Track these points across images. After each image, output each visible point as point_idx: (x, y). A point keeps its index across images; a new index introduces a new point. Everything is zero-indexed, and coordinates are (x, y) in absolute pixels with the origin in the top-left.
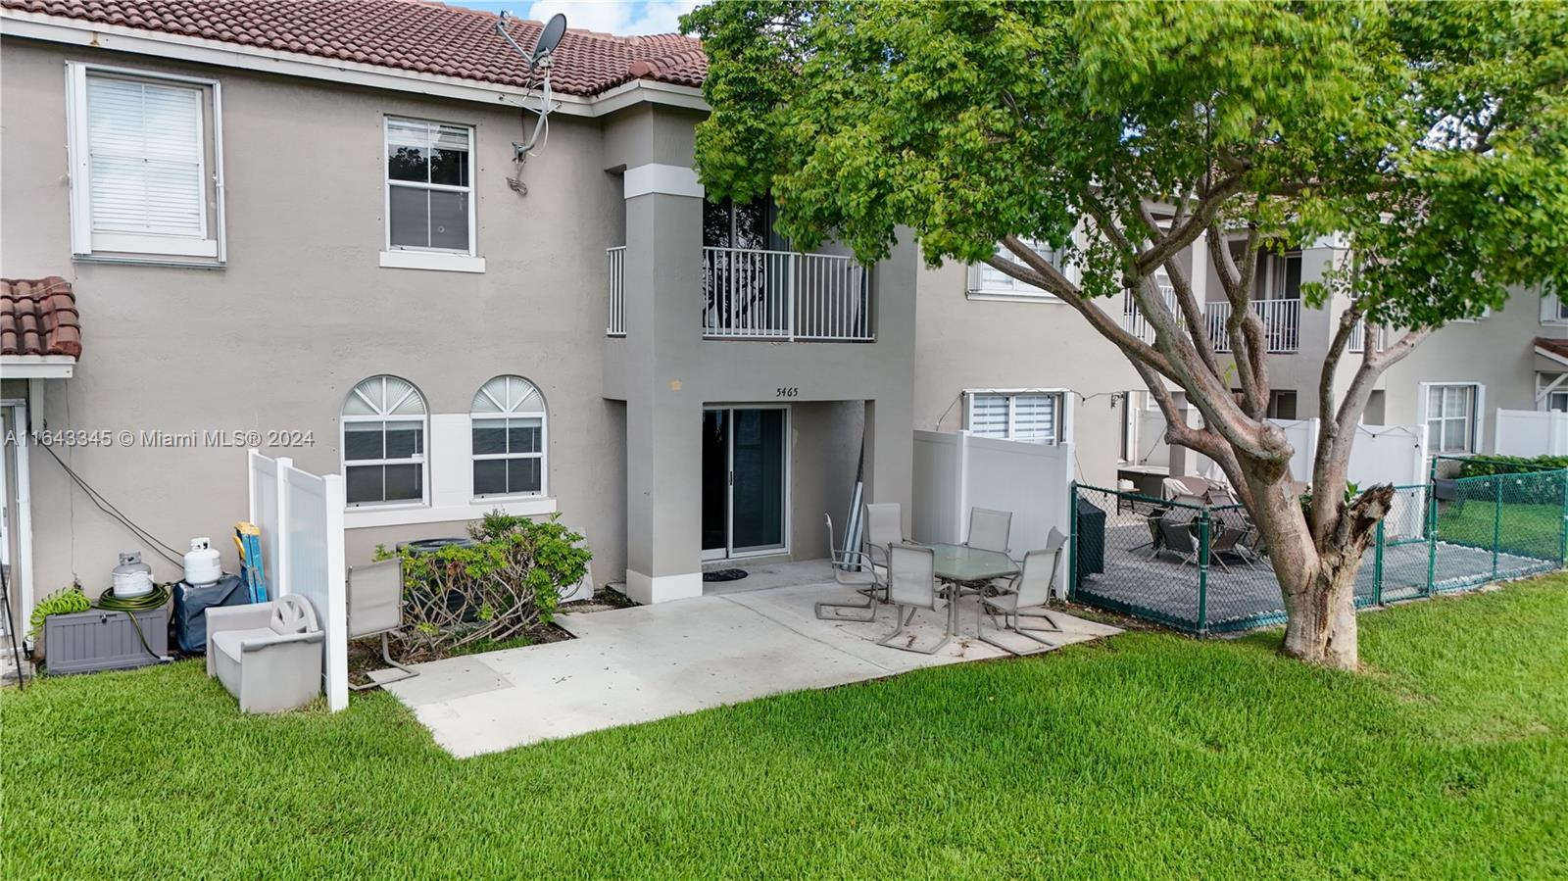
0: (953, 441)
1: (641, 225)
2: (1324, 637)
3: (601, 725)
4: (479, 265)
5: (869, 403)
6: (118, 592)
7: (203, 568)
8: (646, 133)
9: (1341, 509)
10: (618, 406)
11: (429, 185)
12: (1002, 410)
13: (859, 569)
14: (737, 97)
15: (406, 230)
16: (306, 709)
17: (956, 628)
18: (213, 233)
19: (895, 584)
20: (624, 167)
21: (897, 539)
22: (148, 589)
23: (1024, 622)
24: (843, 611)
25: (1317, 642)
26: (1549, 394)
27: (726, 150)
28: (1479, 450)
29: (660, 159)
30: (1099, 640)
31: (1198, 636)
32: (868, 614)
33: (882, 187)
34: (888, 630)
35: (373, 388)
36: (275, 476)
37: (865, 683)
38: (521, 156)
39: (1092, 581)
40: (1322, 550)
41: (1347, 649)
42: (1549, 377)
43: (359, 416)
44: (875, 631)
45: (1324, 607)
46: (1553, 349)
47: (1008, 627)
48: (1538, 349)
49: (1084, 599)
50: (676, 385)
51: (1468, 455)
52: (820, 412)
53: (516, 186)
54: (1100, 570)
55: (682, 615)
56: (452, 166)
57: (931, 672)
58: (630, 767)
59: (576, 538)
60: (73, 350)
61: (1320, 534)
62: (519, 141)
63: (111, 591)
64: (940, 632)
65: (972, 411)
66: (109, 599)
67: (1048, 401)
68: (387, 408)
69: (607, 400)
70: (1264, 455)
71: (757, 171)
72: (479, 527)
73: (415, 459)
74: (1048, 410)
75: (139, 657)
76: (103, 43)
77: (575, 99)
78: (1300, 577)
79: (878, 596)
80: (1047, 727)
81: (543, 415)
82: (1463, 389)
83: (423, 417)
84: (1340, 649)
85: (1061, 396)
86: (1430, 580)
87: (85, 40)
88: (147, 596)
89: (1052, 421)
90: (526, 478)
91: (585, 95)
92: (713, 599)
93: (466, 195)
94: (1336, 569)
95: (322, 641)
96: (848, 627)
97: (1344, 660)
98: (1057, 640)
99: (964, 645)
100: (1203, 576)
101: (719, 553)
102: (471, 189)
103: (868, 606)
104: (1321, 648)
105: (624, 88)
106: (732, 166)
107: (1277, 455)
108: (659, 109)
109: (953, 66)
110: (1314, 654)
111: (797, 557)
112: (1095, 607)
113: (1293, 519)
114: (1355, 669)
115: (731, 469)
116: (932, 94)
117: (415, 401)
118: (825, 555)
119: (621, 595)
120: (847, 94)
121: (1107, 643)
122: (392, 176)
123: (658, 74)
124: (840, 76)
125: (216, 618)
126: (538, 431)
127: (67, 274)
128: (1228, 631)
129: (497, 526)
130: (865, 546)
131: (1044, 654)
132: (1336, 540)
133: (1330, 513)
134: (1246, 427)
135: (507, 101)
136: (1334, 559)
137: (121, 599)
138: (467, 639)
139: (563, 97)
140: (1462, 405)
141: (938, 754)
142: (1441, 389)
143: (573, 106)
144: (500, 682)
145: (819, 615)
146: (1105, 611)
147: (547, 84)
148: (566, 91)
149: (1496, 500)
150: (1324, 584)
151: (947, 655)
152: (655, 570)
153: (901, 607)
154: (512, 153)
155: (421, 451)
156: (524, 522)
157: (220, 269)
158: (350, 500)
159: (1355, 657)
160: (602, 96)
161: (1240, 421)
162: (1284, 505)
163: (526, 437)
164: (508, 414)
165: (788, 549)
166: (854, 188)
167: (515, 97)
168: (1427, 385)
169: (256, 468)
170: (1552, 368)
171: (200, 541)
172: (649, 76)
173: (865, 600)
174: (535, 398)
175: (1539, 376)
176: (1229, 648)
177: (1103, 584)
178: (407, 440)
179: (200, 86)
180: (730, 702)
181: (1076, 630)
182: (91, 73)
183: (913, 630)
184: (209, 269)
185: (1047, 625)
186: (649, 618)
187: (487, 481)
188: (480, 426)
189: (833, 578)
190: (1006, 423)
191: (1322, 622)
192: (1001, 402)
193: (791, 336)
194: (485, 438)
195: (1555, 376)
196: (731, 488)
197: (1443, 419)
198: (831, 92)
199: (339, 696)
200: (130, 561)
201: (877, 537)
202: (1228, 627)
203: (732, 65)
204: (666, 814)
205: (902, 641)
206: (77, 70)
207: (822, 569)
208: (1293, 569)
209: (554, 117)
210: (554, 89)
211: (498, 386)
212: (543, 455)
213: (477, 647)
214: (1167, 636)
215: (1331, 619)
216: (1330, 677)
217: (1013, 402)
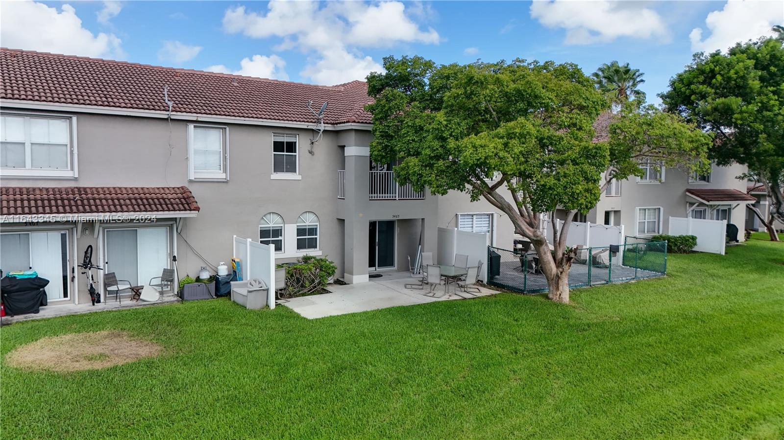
0: (452, 231)
1: (350, 165)
2: (558, 293)
3: (346, 313)
4: (299, 178)
5: (423, 219)
6: (201, 277)
7: (223, 271)
8: (352, 137)
9: (564, 254)
10: (342, 221)
11: (285, 153)
12: (471, 220)
13: (419, 273)
14: (382, 136)
15: (278, 168)
16: (263, 308)
17: (448, 291)
18: (225, 171)
19: (429, 277)
20: (345, 146)
21: (431, 263)
22: (209, 277)
23: (469, 290)
24: (413, 286)
25: (556, 295)
26: (693, 211)
27: (379, 151)
28: (661, 233)
29: (356, 145)
30: (492, 295)
31: (524, 294)
32: (421, 287)
33: (421, 175)
34: (427, 292)
35: (268, 216)
36: (246, 244)
37: (419, 305)
38: (312, 143)
39: (496, 278)
40: (557, 267)
41: (566, 297)
42: (692, 204)
43: (265, 226)
44: (423, 292)
45: (558, 284)
46: (692, 193)
47: (465, 291)
48: (687, 193)
49: (492, 283)
50: (361, 215)
51: (656, 234)
52: (407, 223)
53: (311, 152)
54: (499, 275)
55: (363, 287)
56: (291, 147)
57: (439, 302)
58: (355, 321)
59: (332, 263)
60: (197, 209)
61: (557, 262)
62: (312, 138)
63: (199, 277)
64: (443, 292)
65: (460, 220)
66: (198, 280)
67: (488, 217)
68: (273, 223)
69: (338, 219)
70: (535, 238)
71: (388, 157)
72: (300, 259)
73: (280, 238)
74: (488, 219)
75: (208, 297)
76: (199, 119)
77: (330, 125)
78: (551, 275)
79: (424, 282)
80: (469, 315)
81: (318, 224)
82: (655, 209)
83: (282, 225)
84: (563, 297)
85: (492, 215)
86: (610, 278)
87: (195, 119)
88: (209, 279)
89: (489, 224)
90: (312, 244)
91: (333, 124)
92: (371, 283)
93: (296, 155)
94: (561, 273)
95: (267, 290)
96: (415, 291)
97: (564, 300)
98: (479, 295)
99: (450, 296)
100: (525, 275)
101: (373, 269)
102: (297, 154)
103: (421, 285)
104: (558, 296)
105: (346, 124)
106: (380, 155)
107: (539, 239)
108: (356, 131)
109: (437, 149)
110: (556, 298)
111: (399, 270)
112: (495, 286)
113: (549, 258)
114: (568, 303)
115: (377, 241)
116: (432, 155)
117: (280, 220)
118: (408, 270)
119: (342, 281)
120: (413, 140)
121: (495, 296)
122: (274, 151)
123: (357, 121)
124: (411, 135)
125: (234, 284)
126: (316, 229)
127: (186, 185)
128: (534, 293)
129: (306, 259)
130: (421, 266)
131: (474, 298)
132: (561, 264)
133: (560, 255)
134: (529, 230)
135: (309, 128)
136: (561, 270)
137: (202, 280)
138: (301, 292)
139: (326, 125)
140: (655, 215)
141: (438, 320)
142: (645, 210)
143: (329, 127)
144: (313, 303)
145: (406, 288)
146: (498, 287)
147: (322, 122)
148: (327, 123)
149: (664, 252)
150: (558, 277)
151: (445, 298)
152: (354, 273)
153: (432, 285)
154: (309, 142)
155: (281, 236)
156: (314, 258)
157: (227, 182)
158: (275, 250)
159: (568, 299)
160: (338, 125)
161: (528, 229)
162: (545, 253)
163: (313, 231)
164: (307, 224)
165: (396, 268)
166: (414, 175)
167: (312, 126)
168: (638, 208)
169: (236, 241)
170: (694, 201)
171: (223, 263)
172: (354, 122)
173: (421, 283)
174: (316, 218)
175: (688, 204)
176: (533, 297)
177: (499, 279)
178: (277, 232)
179: (222, 128)
180: (380, 309)
181: (486, 292)
182: (195, 127)
183: (434, 292)
184: (224, 182)
185: (477, 291)
186: (353, 288)
187: (301, 245)
188: (299, 228)
189: (411, 277)
190: (472, 224)
191: (558, 289)
192: (471, 217)
193: (397, 198)
194: (300, 232)
195: (694, 204)
196: (377, 247)
197: (646, 221)
198: (409, 140)
199: (273, 306)
200: (203, 269)
201: (424, 264)
202: (534, 291)
203: (381, 127)
204: (366, 330)
205: (431, 294)
206: (191, 126)
207: (406, 274)
208: (549, 272)
209: (325, 131)
210: (324, 123)
211: (305, 215)
212: (318, 237)
213: (304, 295)
214: (514, 294)
215: (561, 288)
216: (559, 305)
217: (475, 217)
